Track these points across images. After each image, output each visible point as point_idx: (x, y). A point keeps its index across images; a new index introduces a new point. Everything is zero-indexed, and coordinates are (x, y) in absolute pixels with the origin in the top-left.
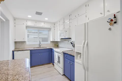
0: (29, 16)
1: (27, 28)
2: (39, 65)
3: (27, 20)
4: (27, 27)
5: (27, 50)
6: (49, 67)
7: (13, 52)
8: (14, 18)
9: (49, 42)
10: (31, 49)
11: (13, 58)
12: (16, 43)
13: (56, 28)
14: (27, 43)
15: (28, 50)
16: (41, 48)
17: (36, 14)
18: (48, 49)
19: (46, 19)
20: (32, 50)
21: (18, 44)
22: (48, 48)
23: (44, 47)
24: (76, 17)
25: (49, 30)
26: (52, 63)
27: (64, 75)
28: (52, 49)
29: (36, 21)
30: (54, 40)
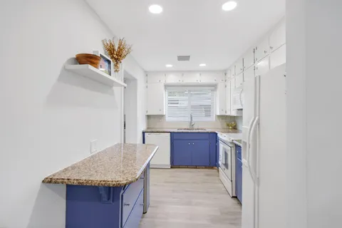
0: (169, 66)
2: (187, 167)
3: (166, 73)
4: (166, 86)
5: (164, 132)
6: (207, 175)
7: (144, 133)
8: (146, 72)
9: (213, 118)
10: (172, 131)
11: (144, 142)
12: (148, 117)
13: (228, 84)
14: (167, 119)
15: (166, 132)
16: (194, 131)
17: (179, 60)
18: (208, 133)
19: (203, 65)
20: (174, 133)
21: (152, 120)
23: (200, 127)
24: (267, 54)
25: (213, 88)
27: (236, 197)
29: (182, 73)
30: (224, 114)
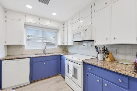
1: (27, 26)
2: (43, 79)
3: (26, 14)
5: (24, 58)
7: (1, 61)
8: (4, 9)
9: (57, 47)
10: (31, 56)
12: (8, 47)
13: (66, 29)
15: (26, 58)
19: (54, 14)
20: (33, 57)
22: (55, 54)
23: (49, 52)
25: (57, 31)
26: (60, 74)
28: (61, 56)
30: (62, 44)
